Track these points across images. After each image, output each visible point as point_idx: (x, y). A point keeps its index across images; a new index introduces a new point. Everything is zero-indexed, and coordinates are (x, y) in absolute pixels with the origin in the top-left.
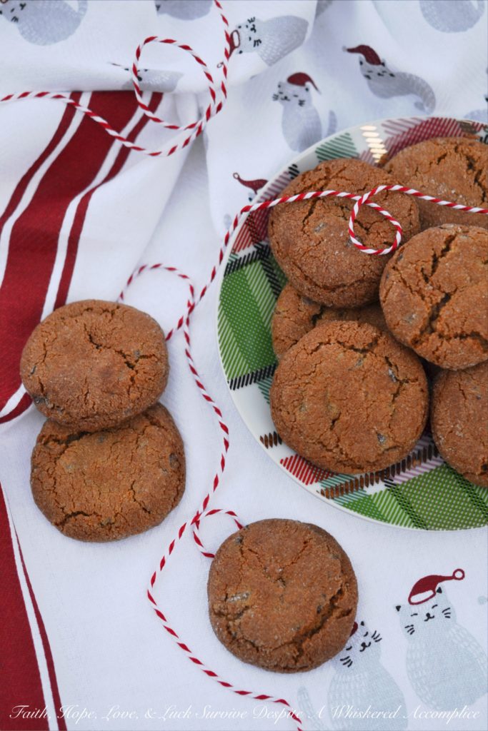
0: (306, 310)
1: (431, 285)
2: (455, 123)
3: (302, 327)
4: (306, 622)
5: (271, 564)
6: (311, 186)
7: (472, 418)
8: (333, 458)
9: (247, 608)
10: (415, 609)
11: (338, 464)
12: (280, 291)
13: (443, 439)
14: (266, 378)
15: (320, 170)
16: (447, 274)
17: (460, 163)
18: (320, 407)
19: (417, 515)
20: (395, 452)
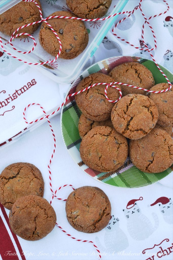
0: (89, 122)
1: (127, 115)
2: (130, 58)
3: (88, 128)
4: (96, 218)
5: (84, 202)
6: (87, 84)
7: (142, 154)
8: (101, 168)
9: (78, 215)
10: (129, 210)
11: (102, 170)
12: (80, 115)
13: (133, 160)
14: (78, 144)
15: (90, 78)
16: (131, 111)
17: (133, 72)
18: (95, 154)
19: (127, 183)
20: (119, 165)
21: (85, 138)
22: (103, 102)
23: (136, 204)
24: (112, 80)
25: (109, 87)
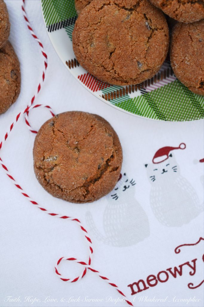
4: (92, 175)
5: (71, 139)
7: (196, 53)
8: (110, 76)
9: (56, 165)
10: (156, 166)
11: (113, 79)
13: (177, 65)
14: (70, 25)
18: (103, 44)
19: (160, 111)
20: (148, 73)
23: (171, 156)
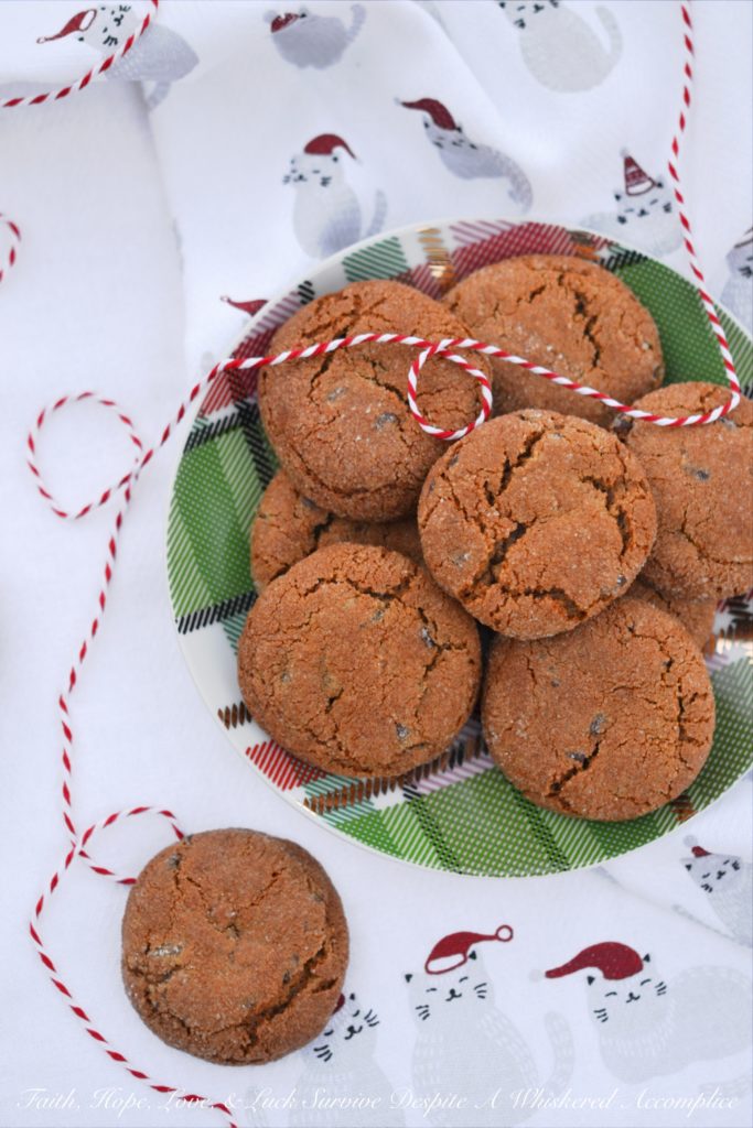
0: (305, 518)
1: (497, 509)
2: (563, 235)
3: (298, 544)
4: (265, 996)
5: (219, 904)
6: (329, 325)
7: (543, 713)
8: (327, 754)
9: (178, 967)
10: (434, 981)
11: (334, 763)
12: (271, 477)
13: (496, 737)
14: (236, 613)
15: (346, 298)
16: (522, 495)
17: (564, 303)
18: (312, 678)
19: (448, 847)
20: (422, 751)
21: (272, 589)
22: (390, 424)
23: (473, 956)
24: (454, 328)
25: (435, 359)
